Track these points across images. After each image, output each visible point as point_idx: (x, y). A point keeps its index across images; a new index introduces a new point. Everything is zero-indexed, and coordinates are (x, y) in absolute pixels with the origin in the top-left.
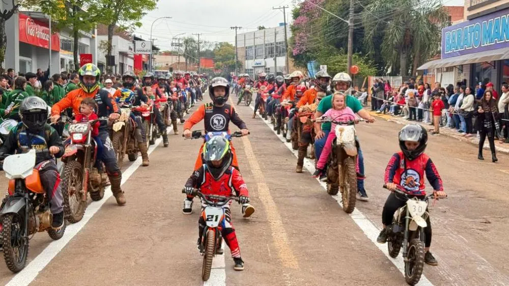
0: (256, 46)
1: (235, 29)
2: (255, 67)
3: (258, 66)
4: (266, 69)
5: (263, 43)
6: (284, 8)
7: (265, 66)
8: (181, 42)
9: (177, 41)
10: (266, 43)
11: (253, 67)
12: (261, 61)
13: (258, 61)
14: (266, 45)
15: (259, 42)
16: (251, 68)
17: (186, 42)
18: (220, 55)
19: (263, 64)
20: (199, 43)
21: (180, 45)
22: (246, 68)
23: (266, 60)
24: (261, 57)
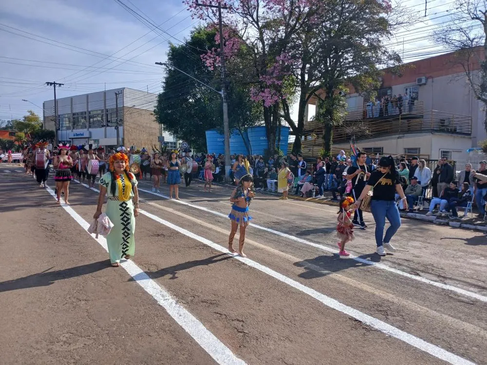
0: (74, 114)
1: (53, 85)
2: (73, 139)
3: (79, 137)
5: (86, 110)
7: (88, 138)
10: (90, 110)
11: (70, 138)
12: (85, 132)
13: (76, 131)
14: (90, 113)
15: (79, 108)
16: (68, 140)
19: (86, 135)
23: (90, 130)
24: (84, 127)
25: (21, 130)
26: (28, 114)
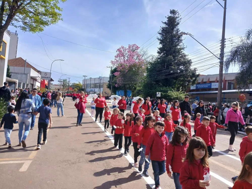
0: (91, 84)
1: (84, 77)
3: (92, 91)
4: (95, 92)
5: (94, 83)
6: (112, 67)
8: (62, 80)
9: (60, 80)
12: (93, 89)
13: (91, 89)
14: (95, 84)
17: (64, 81)
18: (76, 86)
19: (94, 90)
20: (69, 81)
21: (61, 82)
22: (87, 91)
23: (95, 89)
24: (93, 88)
25: (76, 88)
26: (78, 83)
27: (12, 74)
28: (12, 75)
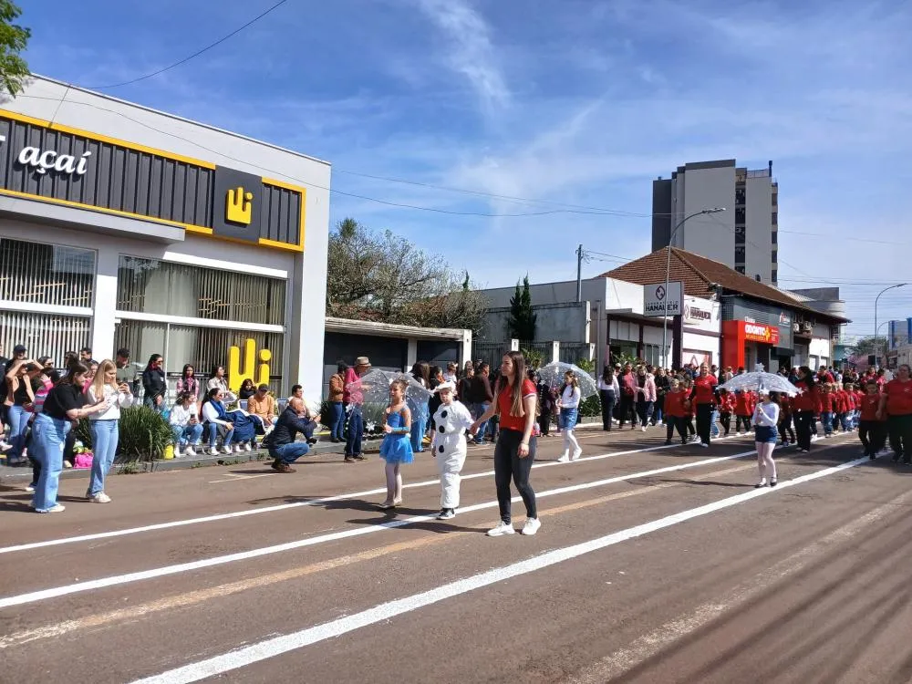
27: (540, 314)
28: (538, 317)
